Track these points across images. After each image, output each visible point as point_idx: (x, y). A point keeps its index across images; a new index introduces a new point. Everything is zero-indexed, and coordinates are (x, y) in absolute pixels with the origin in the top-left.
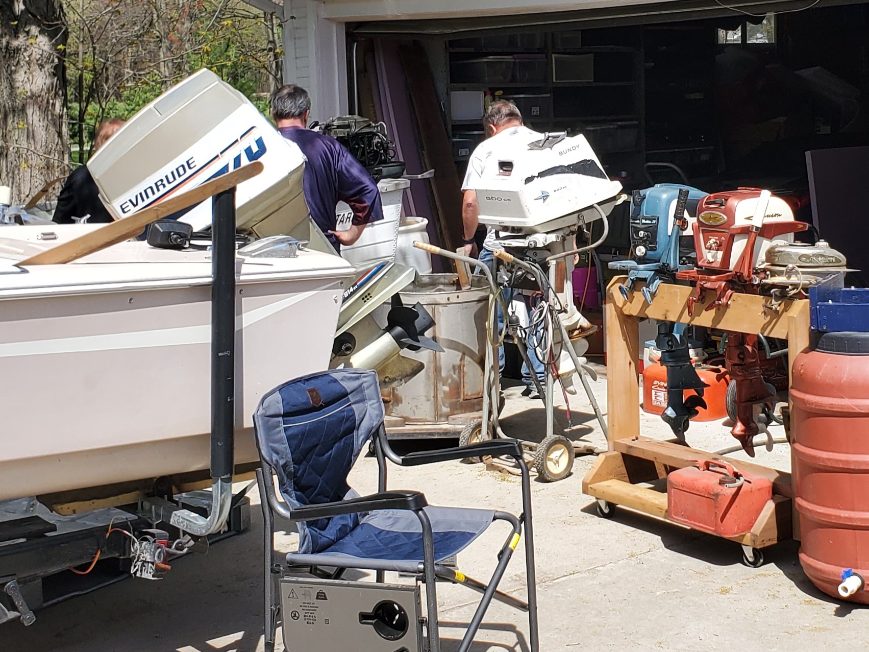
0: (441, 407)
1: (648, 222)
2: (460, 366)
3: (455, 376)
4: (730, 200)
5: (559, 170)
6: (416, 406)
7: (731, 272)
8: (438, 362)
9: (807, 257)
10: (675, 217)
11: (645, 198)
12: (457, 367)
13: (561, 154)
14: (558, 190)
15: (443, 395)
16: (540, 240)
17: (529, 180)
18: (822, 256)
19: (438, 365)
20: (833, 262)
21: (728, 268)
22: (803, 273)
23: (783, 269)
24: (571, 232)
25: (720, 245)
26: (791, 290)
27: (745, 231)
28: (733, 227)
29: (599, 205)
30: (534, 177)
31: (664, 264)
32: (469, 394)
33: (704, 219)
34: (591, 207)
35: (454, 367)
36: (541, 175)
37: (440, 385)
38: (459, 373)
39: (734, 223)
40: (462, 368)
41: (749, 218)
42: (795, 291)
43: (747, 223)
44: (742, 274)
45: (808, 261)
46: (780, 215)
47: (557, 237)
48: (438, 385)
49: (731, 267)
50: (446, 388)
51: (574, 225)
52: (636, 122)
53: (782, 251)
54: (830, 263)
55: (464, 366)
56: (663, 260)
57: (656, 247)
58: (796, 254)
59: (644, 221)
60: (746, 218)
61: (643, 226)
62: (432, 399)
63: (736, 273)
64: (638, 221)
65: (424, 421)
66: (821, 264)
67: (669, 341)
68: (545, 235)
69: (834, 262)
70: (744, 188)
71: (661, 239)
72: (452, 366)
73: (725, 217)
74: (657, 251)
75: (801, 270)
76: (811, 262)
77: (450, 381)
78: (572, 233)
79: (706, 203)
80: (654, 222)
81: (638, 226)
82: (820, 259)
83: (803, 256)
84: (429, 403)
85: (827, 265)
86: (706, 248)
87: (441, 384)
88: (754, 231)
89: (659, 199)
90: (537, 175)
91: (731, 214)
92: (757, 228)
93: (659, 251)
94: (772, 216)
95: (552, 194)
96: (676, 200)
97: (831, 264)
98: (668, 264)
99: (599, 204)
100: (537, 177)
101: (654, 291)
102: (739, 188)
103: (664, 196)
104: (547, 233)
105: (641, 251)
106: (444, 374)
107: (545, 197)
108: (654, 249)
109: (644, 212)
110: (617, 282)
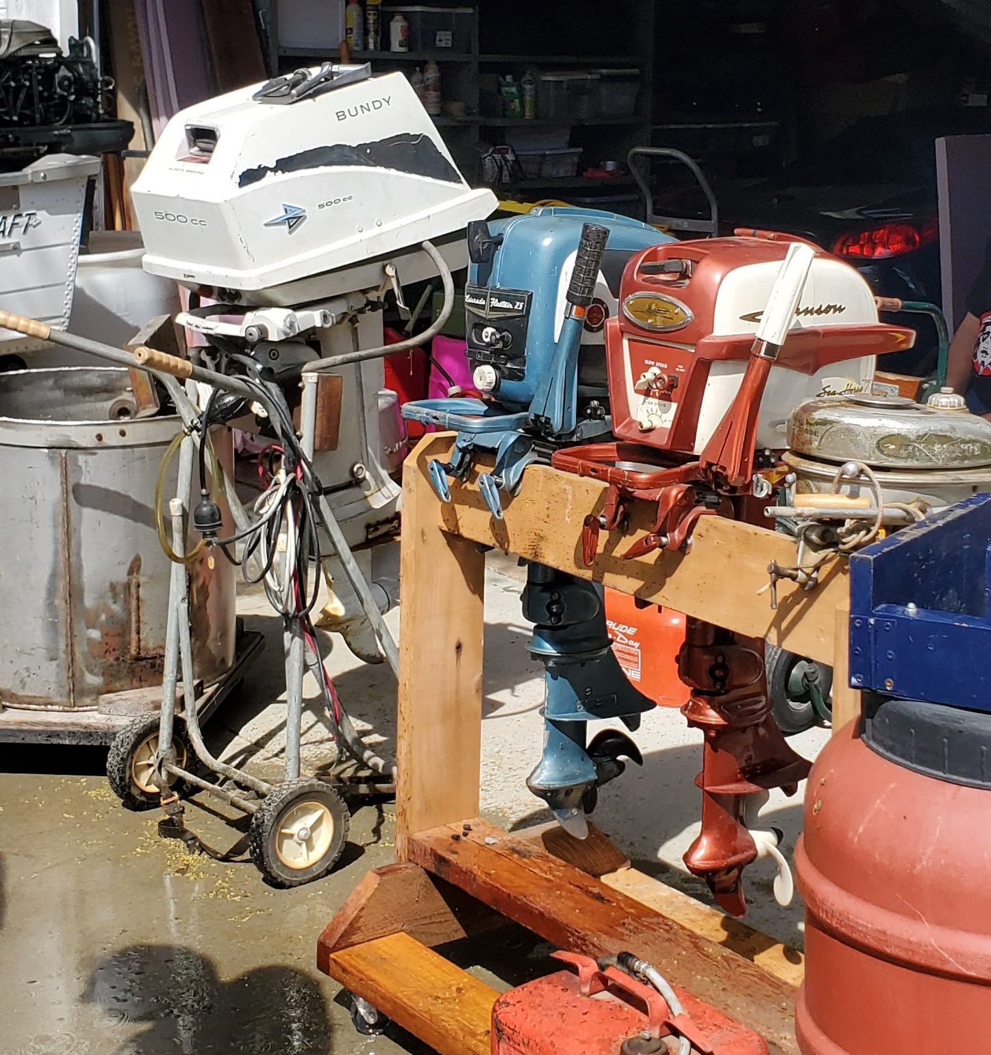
0: (82, 674)
1: (504, 304)
2: (127, 586)
3: (116, 608)
4: (703, 264)
5: (334, 156)
6: (27, 669)
7: (696, 458)
8: (75, 578)
9: (901, 441)
10: (569, 297)
11: (500, 243)
12: (119, 589)
13: (341, 116)
14: (329, 204)
15: (86, 649)
16: (275, 322)
17: (250, 177)
18: (943, 439)
19: (75, 582)
20: (973, 456)
21: (692, 449)
22: (885, 485)
23: (833, 471)
24: (369, 303)
25: (671, 386)
26: (851, 532)
27: (739, 351)
28: (705, 340)
29: (435, 245)
30: (266, 169)
31: (537, 416)
32: (151, 645)
33: (633, 312)
34: (418, 247)
35: (113, 587)
36: (285, 165)
37: (80, 625)
38: (126, 601)
39: (712, 332)
40: (133, 590)
41: (753, 318)
42: (861, 537)
43: (746, 330)
44: (724, 469)
45: (903, 453)
46: (841, 309)
47: (325, 317)
48: (76, 626)
49: (699, 447)
50: (95, 634)
51: (376, 288)
52: (636, 71)
53: (831, 422)
54: (966, 458)
55: (139, 586)
56: (535, 409)
57: (522, 371)
58: (872, 432)
59: (495, 303)
60: (743, 318)
61: (494, 315)
62: (62, 655)
63: (710, 465)
64: (482, 302)
65: (47, 703)
66: (940, 464)
67: (552, 603)
68: (290, 311)
69: (978, 457)
70: (751, 231)
71: (535, 349)
72: (108, 585)
73: (689, 312)
74: (525, 381)
75: (878, 477)
76: (911, 456)
77: (103, 617)
78: (374, 306)
79: (643, 270)
80: (519, 305)
81: (482, 313)
82: (937, 447)
83: (891, 438)
84: (54, 663)
85: (956, 464)
86: (637, 391)
87: (83, 624)
88: (762, 354)
89: (536, 248)
90: (273, 165)
91: (704, 307)
92: (771, 348)
93: (530, 380)
94: (819, 312)
95: (311, 213)
96: (574, 255)
97: (967, 463)
98: (548, 420)
99: (437, 241)
100: (274, 170)
101: (512, 484)
102: (736, 231)
103: (547, 242)
104: (297, 307)
105: (485, 376)
106: (89, 601)
107: (293, 220)
108: (517, 376)
109: (497, 280)
110: (429, 450)
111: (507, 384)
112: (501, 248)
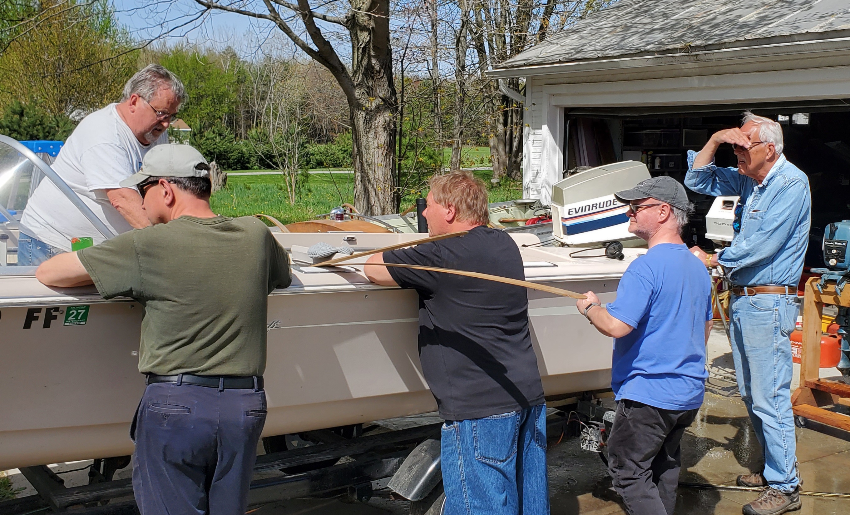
1: (839, 244)
57: (844, 260)
59: (836, 243)
61: (836, 246)
64: (831, 243)
67: (846, 320)
74: (845, 263)
80: (844, 244)
81: (832, 246)
89: (846, 229)
101: (842, 288)
105: (833, 262)
108: (843, 262)
109: (836, 237)
110: (813, 281)
111: (839, 264)
112: (838, 230)
